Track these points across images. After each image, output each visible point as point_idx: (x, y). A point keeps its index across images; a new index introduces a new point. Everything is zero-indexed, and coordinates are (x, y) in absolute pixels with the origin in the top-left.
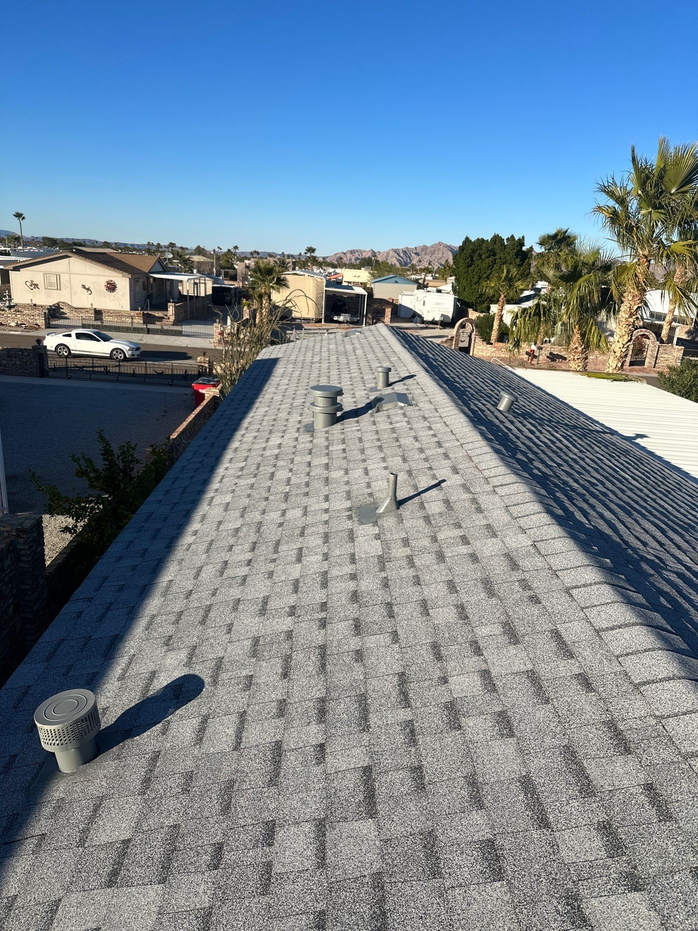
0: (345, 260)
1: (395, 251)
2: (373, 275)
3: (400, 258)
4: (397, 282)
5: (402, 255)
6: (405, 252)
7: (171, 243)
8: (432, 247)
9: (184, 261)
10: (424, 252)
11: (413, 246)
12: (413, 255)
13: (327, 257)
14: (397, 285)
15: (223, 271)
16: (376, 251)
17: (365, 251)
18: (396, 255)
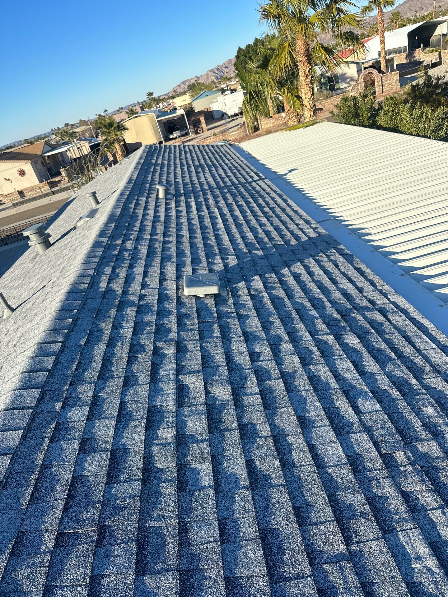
0: (179, 91)
1: (211, 71)
2: (192, 96)
3: (216, 75)
4: (207, 95)
5: (217, 72)
6: (218, 69)
7: (65, 124)
9: (70, 135)
10: (230, 64)
11: (222, 63)
12: (224, 69)
13: (169, 93)
14: (208, 97)
15: (99, 131)
16: (199, 76)
17: (192, 79)
18: (213, 74)
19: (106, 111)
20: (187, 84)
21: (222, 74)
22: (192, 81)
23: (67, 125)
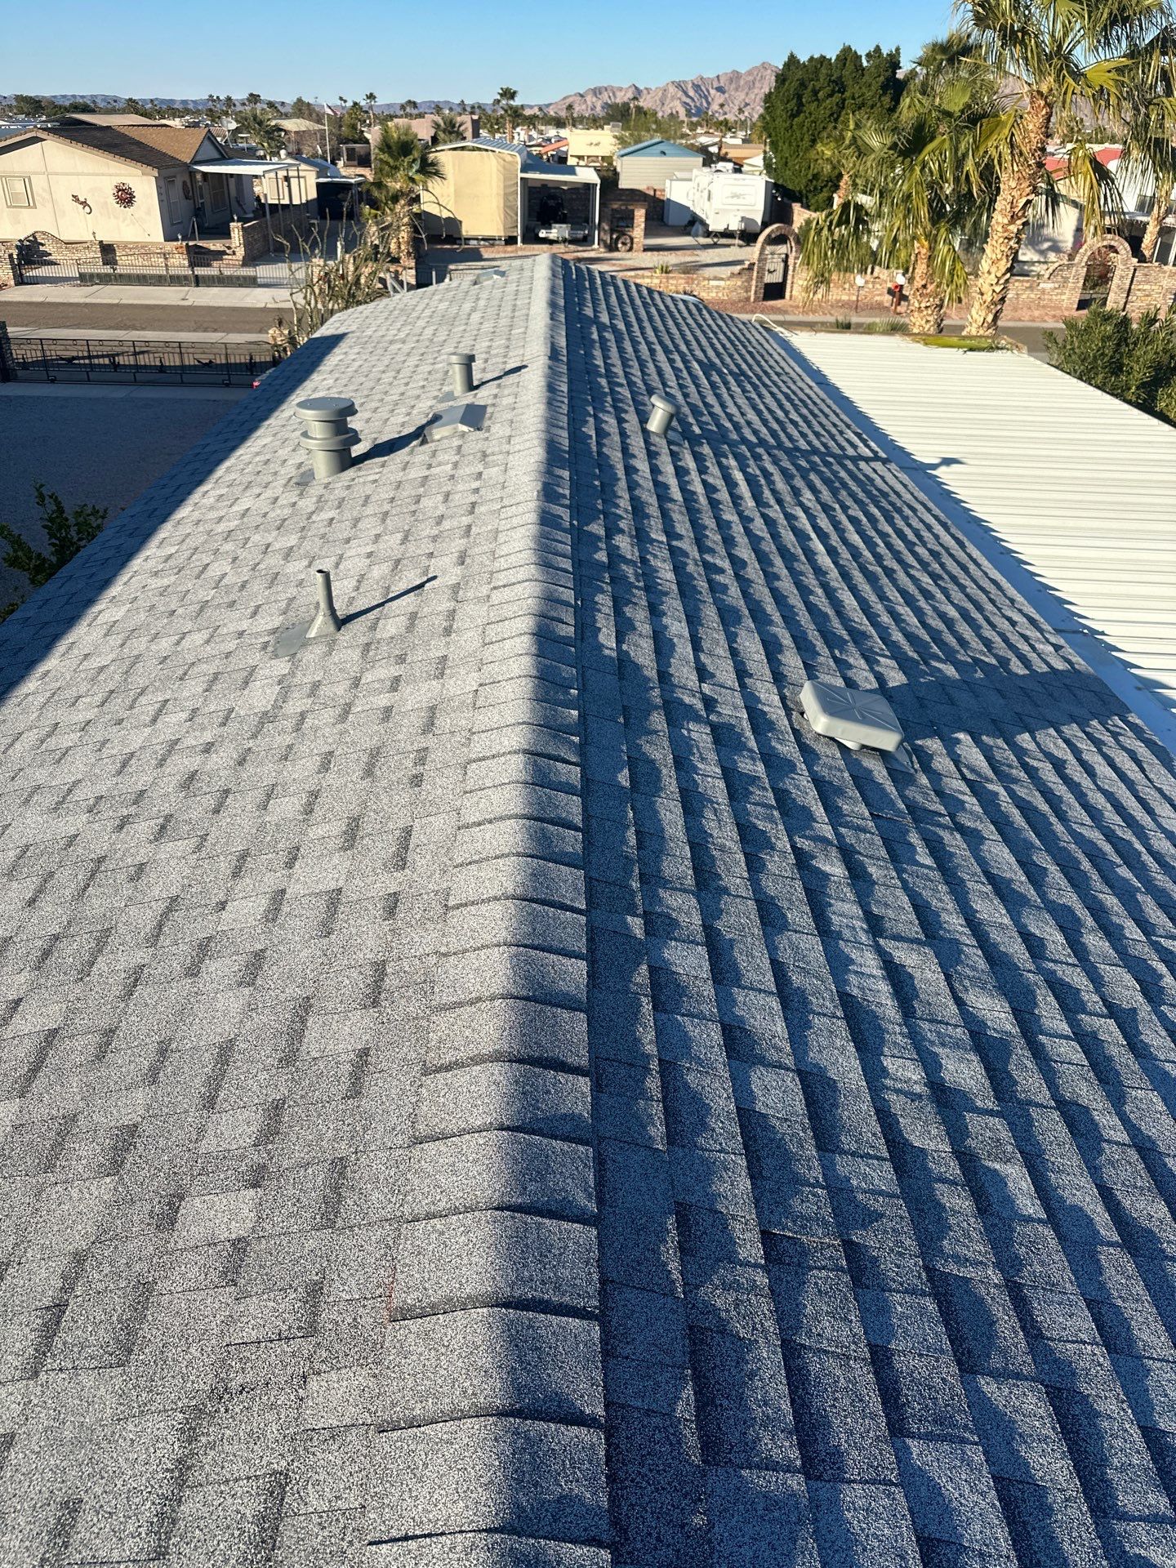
0: (579, 109)
1: (679, 85)
2: (621, 140)
3: (688, 100)
4: (664, 153)
5: (691, 93)
6: (697, 87)
7: (251, 95)
8: (749, 73)
9: (266, 132)
10: (733, 86)
11: (711, 75)
12: (713, 92)
13: (548, 106)
14: (664, 158)
15: (343, 147)
16: (641, 88)
17: (620, 89)
18: (680, 94)
19: (371, 97)
20: (605, 97)
21: (705, 105)
22: (620, 98)
23: (254, 98)
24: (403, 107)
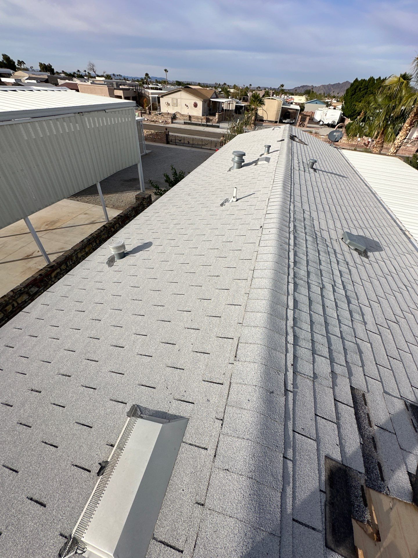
1: (324, 86)
3: (325, 90)
4: (317, 103)
6: (328, 87)
8: (343, 83)
10: (337, 87)
11: (333, 83)
12: (331, 88)
13: (291, 89)
15: (242, 97)
16: (314, 86)
17: (309, 86)
20: (305, 88)
21: (329, 91)
22: (308, 89)
23: (225, 84)
24: (257, 88)
